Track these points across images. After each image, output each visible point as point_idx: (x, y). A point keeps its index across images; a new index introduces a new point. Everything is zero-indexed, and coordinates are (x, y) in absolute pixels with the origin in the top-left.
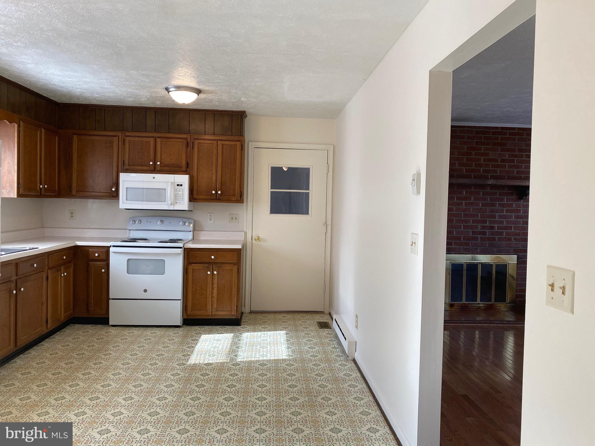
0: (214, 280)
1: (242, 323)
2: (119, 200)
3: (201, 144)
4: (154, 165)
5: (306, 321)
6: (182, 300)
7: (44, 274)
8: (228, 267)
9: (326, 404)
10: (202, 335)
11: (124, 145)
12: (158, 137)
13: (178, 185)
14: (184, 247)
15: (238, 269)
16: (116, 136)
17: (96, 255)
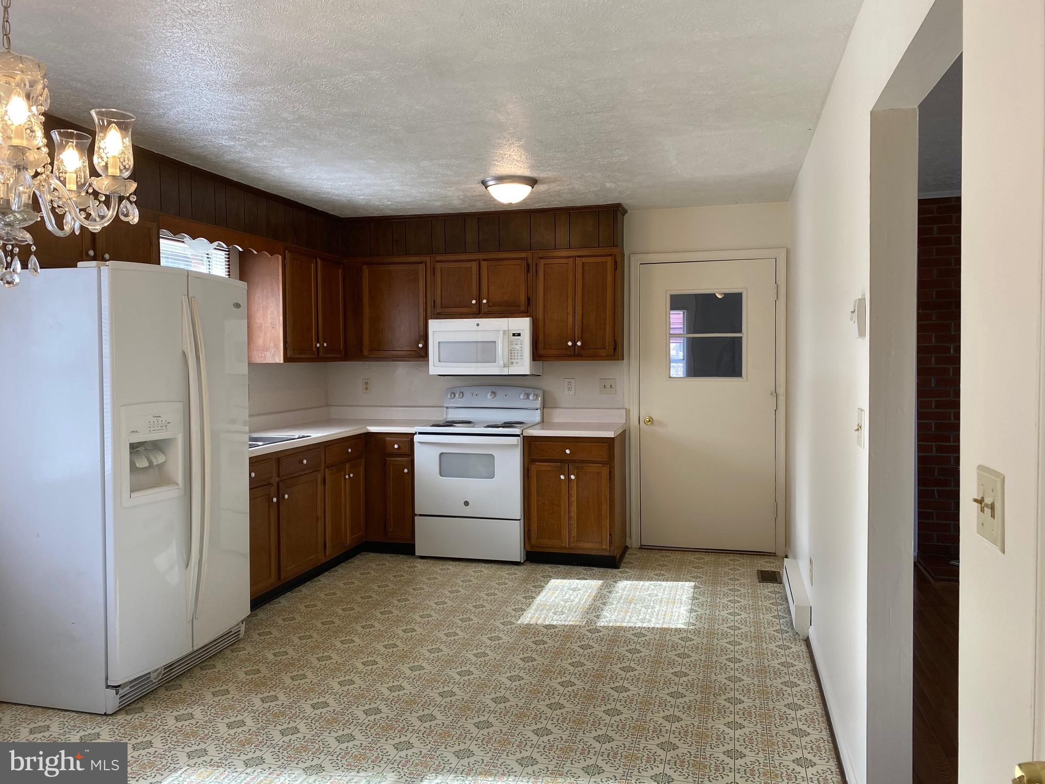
0: (571, 489)
1: (622, 564)
2: (428, 361)
3: (550, 265)
4: (478, 304)
5: (739, 568)
6: (522, 521)
7: (319, 475)
8: (593, 468)
9: (732, 708)
10: (552, 580)
11: (434, 275)
12: (484, 260)
13: (514, 335)
14: (522, 434)
15: (610, 472)
16: (422, 263)
17: (396, 446)
